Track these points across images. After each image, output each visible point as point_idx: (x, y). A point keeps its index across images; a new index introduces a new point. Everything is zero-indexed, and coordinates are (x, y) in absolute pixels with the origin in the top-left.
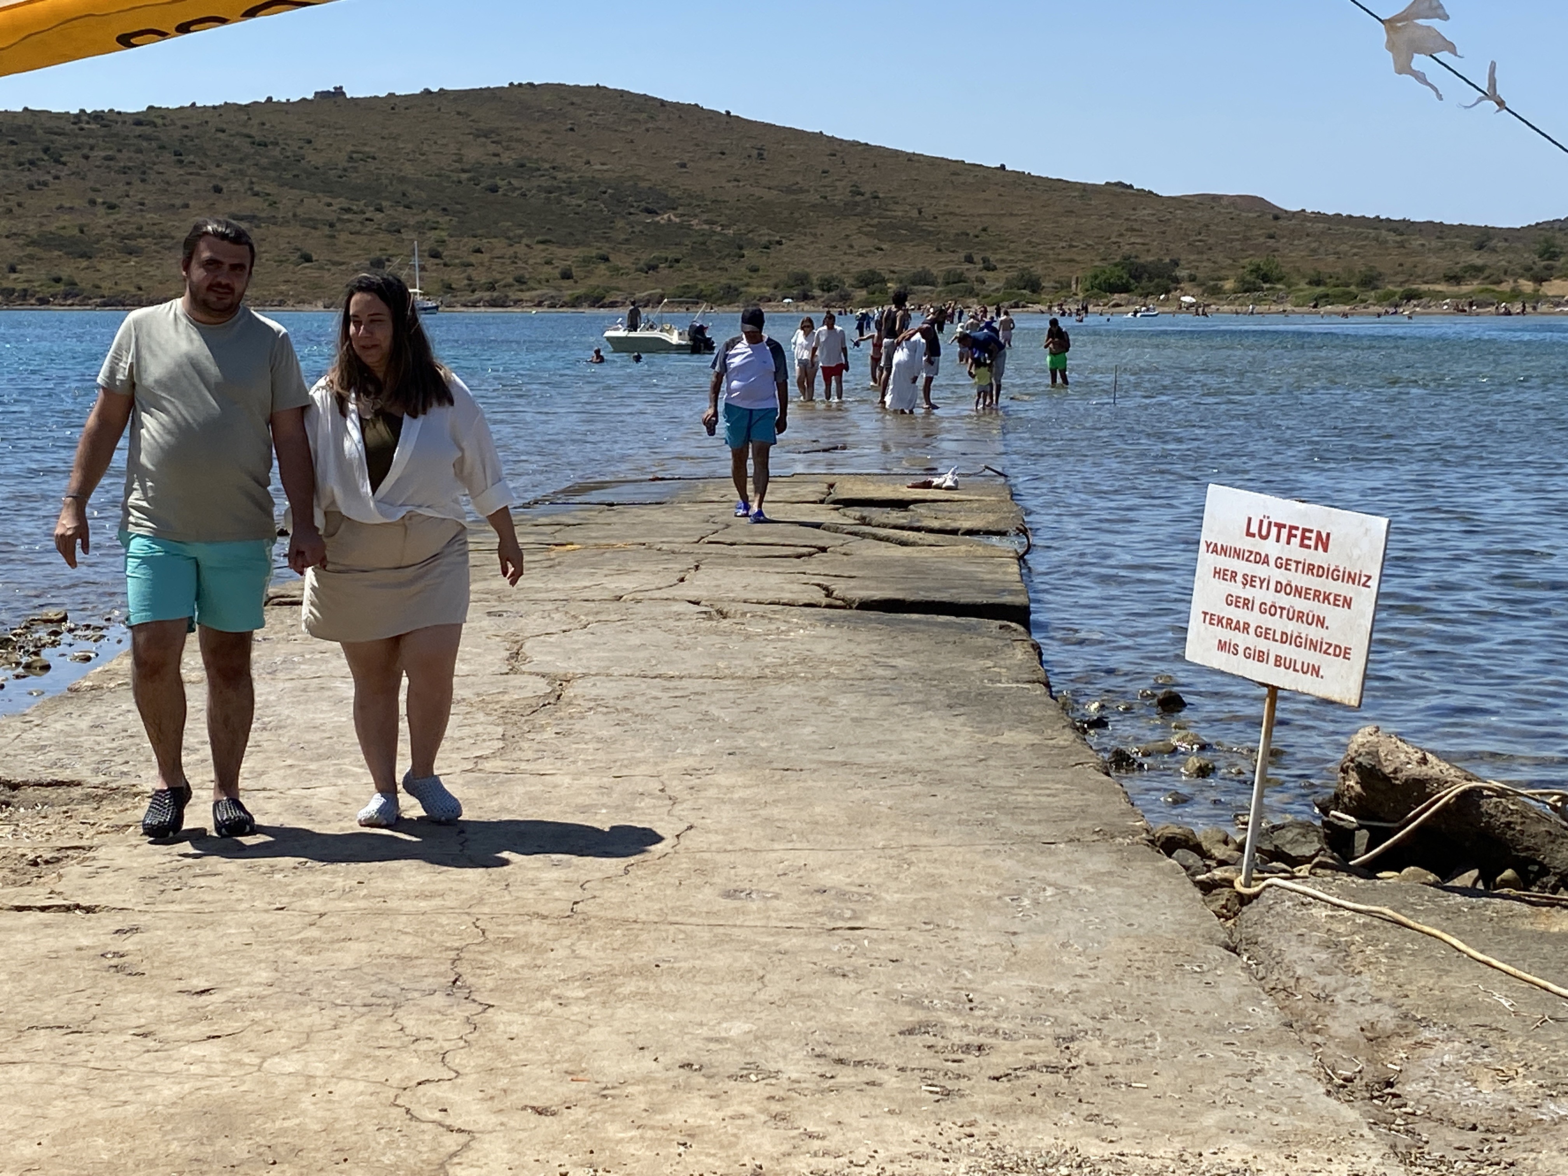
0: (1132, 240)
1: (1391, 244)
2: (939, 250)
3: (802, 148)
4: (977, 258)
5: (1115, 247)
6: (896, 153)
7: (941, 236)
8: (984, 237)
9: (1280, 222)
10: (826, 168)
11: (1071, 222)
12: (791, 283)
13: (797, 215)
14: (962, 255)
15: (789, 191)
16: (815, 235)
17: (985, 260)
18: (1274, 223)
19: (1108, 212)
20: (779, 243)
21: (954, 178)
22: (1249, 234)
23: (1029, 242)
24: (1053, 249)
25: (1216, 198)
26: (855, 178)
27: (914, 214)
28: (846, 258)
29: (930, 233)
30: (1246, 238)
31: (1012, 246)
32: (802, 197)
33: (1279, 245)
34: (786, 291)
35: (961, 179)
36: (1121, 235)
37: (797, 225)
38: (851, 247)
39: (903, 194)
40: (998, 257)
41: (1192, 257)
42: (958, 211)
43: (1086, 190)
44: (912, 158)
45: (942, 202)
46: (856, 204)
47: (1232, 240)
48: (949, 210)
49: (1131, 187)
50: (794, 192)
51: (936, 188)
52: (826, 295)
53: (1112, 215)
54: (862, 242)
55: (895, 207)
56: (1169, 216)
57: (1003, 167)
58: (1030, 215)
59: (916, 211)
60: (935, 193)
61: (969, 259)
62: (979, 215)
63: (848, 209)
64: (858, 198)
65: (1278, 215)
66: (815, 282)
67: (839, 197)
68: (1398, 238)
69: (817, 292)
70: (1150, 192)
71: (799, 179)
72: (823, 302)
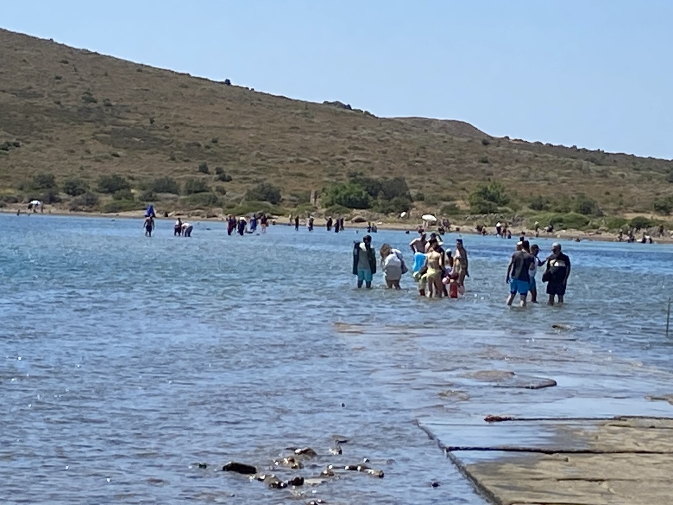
0: (356, 158)
1: (594, 174)
2: (173, 159)
3: (34, 54)
4: (211, 168)
5: (340, 164)
6: (126, 64)
7: (173, 145)
8: (214, 149)
9: (489, 148)
10: (59, 74)
11: (297, 137)
12: (38, 185)
13: (32, 119)
14: (196, 164)
15: (23, 94)
16: (50, 139)
17: (219, 171)
18: (484, 148)
19: (330, 131)
20: (16, 145)
21: (183, 90)
22: (463, 157)
23: (258, 155)
24: (282, 162)
25: (426, 123)
26: (87, 85)
27: (146, 123)
28: (84, 163)
29: (163, 142)
30: (462, 162)
31: (242, 158)
32: (37, 102)
33: (492, 169)
34: (33, 193)
35: (190, 91)
36: (345, 153)
37: (32, 128)
38: (88, 152)
39: (135, 104)
40: (231, 168)
41: (414, 177)
42: (188, 122)
43: (308, 109)
44: (141, 69)
45: (174, 113)
46: (89, 110)
47: (449, 163)
48: (180, 120)
49: (349, 107)
50: (28, 96)
51: (166, 99)
52: (73, 199)
53: (334, 134)
54: (98, 148)
55: (128, 115)
56: (388, 137)
57: (228, 82)
58: (259, 129)
59: (149, 121)
60: (164, 104)
61: (204, 170)
62: (208, 127)
63: (82, 116)
64: (91, 105)
65: (487, 141)
66: (60, 186)
67: (73, 103)
68: (599, 168)
69: (63, 195)
70: (367, 113)
71: (33, 84)
72: (70, 205)
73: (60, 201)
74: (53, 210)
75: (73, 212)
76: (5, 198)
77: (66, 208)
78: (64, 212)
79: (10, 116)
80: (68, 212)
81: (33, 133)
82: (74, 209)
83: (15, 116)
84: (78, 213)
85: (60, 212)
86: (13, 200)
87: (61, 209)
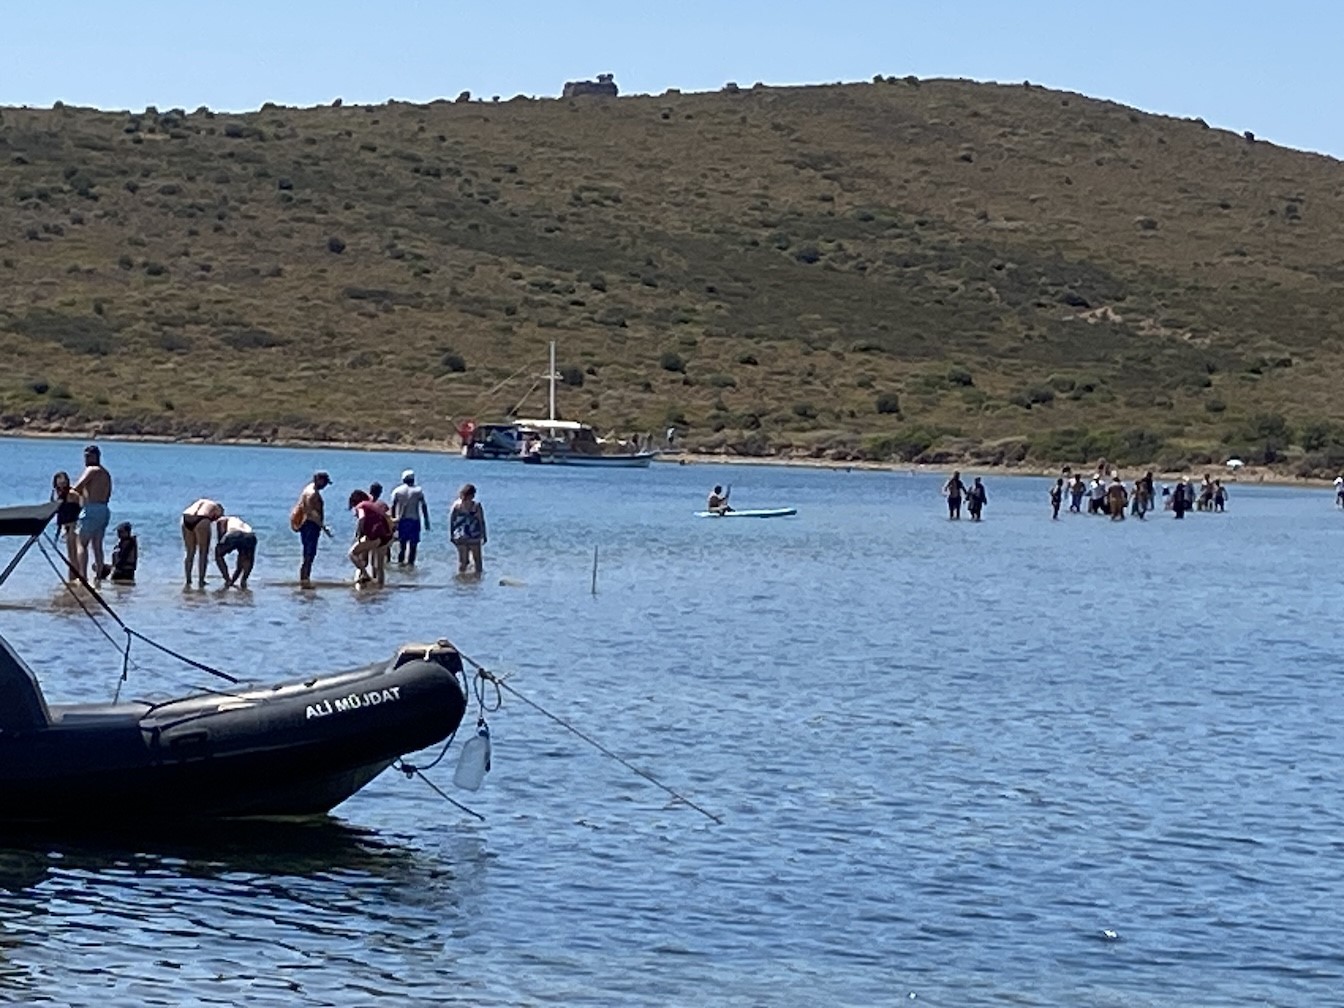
12: (1253, 433)
69: (1294, 451)
72: (1298, 467)
73: (1284, 460)
74: (1268, 476)
75: (1303, 480)
76: (1189, 456)
77: (1290, 473)
78: (1285, 479)
79: (1294, 313)
80: (1293, 479)
81: (1324, 342)
82: (1304, 475)
83: (1304, 312)
84: (1310, 481)
85: (1279, 478)
86: (1201, 459)
87: (1281, 473)
